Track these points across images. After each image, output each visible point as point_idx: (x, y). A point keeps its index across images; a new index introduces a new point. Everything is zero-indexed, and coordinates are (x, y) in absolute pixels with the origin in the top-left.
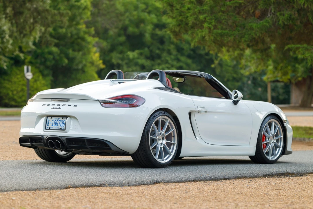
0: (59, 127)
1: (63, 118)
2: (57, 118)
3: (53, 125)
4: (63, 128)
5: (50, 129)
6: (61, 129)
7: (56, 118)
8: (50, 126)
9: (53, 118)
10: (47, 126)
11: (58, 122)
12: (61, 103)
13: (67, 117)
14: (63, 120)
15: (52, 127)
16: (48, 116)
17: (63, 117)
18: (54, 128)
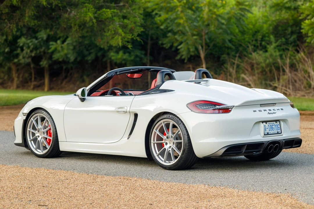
0: (276, 131)
1: (276, 123)
2: (272, 123)
3: (270, 130)
4: (279, 131)
5: (268, 134)
6: (278, 133)
7: (270, 123)
8: (267, 131)
9: (268, 123)
10: (265, 132)
11: (274, 127)
12: (271, 108)
13: (279, 121)
14: (276, 124)
15: (270, 132)
16: (263, 122)
17: (276, 121)
18: (271, 132)
